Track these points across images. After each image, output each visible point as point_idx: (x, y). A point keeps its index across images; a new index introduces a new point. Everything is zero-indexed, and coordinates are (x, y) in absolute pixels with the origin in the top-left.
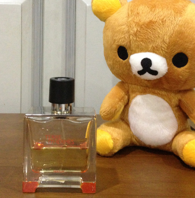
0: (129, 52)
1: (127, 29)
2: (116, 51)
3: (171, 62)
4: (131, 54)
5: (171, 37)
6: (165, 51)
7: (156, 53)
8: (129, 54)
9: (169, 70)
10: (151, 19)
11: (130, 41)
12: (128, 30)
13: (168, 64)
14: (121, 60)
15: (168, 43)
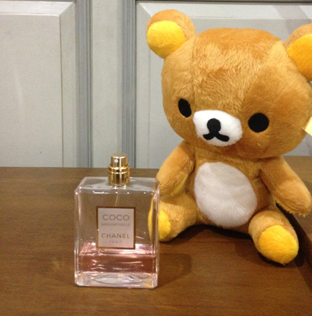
0: (192, 107)
1: (190, 76)
2: (176, 105)
3: (247, 125)
4: (195, 111)
5: (247, 92)
6: (239, 111)
7: (227, 112)
8: (192, 110)
9: (244, 135)
10: (222, 66)
11: (194, 94)
12: (192, 78)
13: (243, 127)
14: (183, 117)
15: (242, 100)
